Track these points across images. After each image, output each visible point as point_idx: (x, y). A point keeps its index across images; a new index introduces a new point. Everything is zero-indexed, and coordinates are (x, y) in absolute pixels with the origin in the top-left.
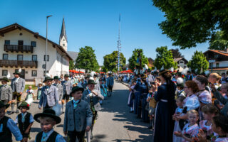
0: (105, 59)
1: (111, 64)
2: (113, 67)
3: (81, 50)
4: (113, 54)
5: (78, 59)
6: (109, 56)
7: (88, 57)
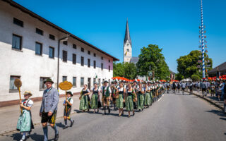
0: (179, 62)
1: (189, 69)
2: (192, 72)
3: (143, 50)
4: (191, 54)
5: (139, 63)
6: (185, 57)
7: (152, 59)
